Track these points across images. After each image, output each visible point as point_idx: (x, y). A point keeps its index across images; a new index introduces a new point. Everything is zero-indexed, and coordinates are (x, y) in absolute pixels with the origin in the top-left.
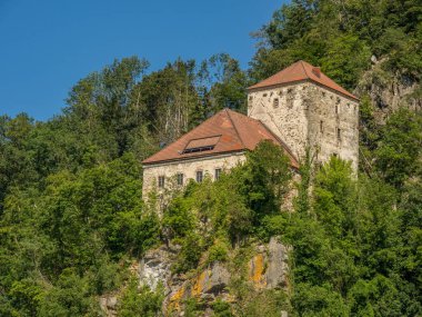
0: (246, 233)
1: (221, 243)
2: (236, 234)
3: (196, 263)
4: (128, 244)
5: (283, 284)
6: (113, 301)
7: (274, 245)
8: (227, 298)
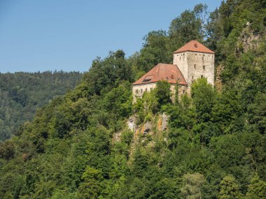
0: (157, 111)
1: (150, 115)
2: (155, 112)
3: (143, 121)
4: (126, 114)
5: (165, 129)
6: (120, 134)
7: (164, 115)
8: (151, 133)
